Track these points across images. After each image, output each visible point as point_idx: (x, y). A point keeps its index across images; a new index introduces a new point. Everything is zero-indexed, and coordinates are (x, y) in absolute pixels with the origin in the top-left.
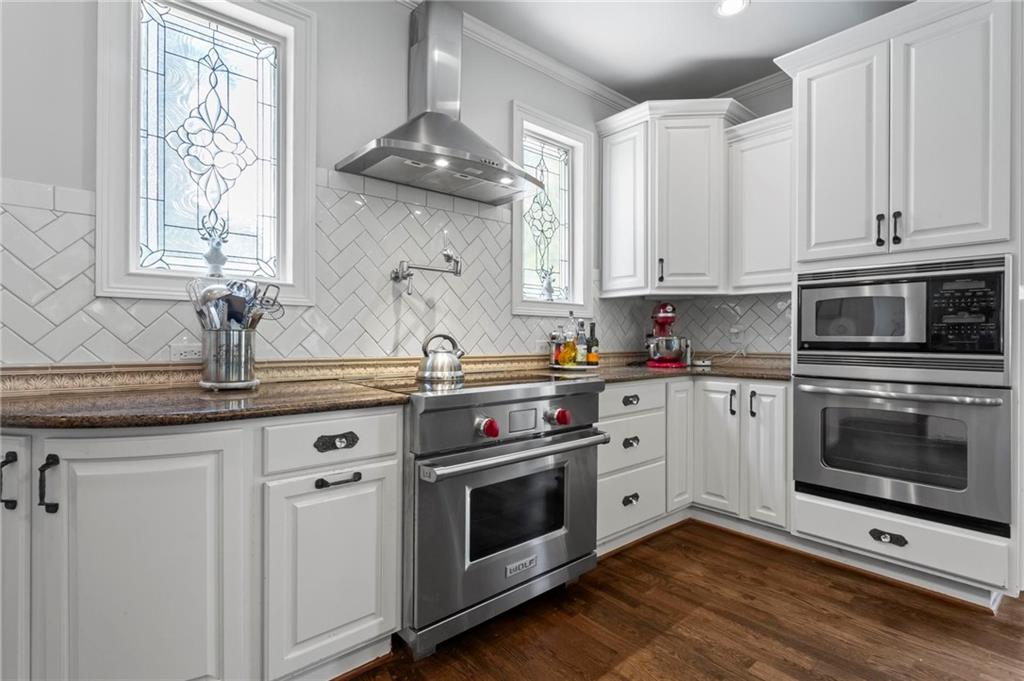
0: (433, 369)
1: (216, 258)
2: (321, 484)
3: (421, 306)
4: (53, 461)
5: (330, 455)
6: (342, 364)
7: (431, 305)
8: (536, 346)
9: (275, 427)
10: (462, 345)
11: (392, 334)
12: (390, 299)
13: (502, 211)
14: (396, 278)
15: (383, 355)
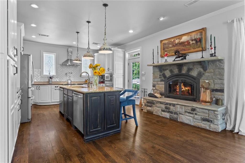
0: (68, 82)
1: (49, 73)
2: (55, 89)
3: (69, 77)
4: (39, 87)
5: (56, 88)
6: (61, 82)
7: (70, 76)
8: (84, 80)
9: (52, 85)
10: (72, 80)
11: (66, 79)
12: (65, 76)
13: (79, 66)
14: (66, 74)
15: (64, 81)
